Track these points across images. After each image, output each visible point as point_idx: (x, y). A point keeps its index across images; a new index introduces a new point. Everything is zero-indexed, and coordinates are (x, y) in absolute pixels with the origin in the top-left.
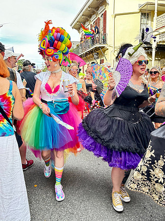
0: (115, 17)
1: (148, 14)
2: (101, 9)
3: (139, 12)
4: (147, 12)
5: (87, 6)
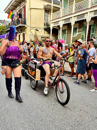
0: (30, 10)
1: (48, 11)
2: (22, 4)
3: (43, 9)
5: (14, 1)
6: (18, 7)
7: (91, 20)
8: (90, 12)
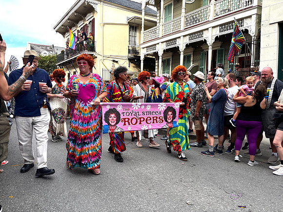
0: (103, 26)
1: (136, 27)
2: (89, 17)
4: (135, 25)
5: (73, 11)
6: (80, 22)
7: (215, 41)
8: (213, 27)
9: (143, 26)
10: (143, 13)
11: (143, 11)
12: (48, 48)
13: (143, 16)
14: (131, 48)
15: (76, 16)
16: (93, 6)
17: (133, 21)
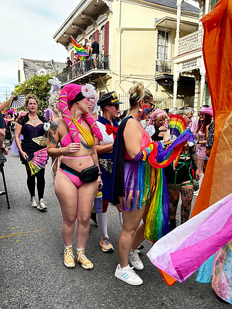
0: (121, 33)
1: (167, 33)
2: (101, 19)
4: (166, 30)
5: (79, 12)
6: (89, 27)
9: (178, 31)
10: (179, 11)
11: (179, 8)
12: (46, 64)
13: (178, 17)
14: (159, 64)
15: (83, 19)
16: (107, 4)
17: (163, 24)
